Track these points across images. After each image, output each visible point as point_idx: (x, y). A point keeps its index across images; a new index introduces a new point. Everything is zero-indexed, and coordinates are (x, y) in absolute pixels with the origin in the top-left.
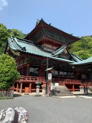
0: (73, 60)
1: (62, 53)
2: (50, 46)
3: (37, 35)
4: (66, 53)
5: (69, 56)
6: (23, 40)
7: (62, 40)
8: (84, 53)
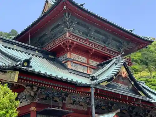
0: (141, 93)
1: (116, 75)
2: (83, 59)
3: (48, 32)
4: (124, 76)
5: (133, 83)
6: (13, 44)
7: (108, 44)
8: (150, 78)
